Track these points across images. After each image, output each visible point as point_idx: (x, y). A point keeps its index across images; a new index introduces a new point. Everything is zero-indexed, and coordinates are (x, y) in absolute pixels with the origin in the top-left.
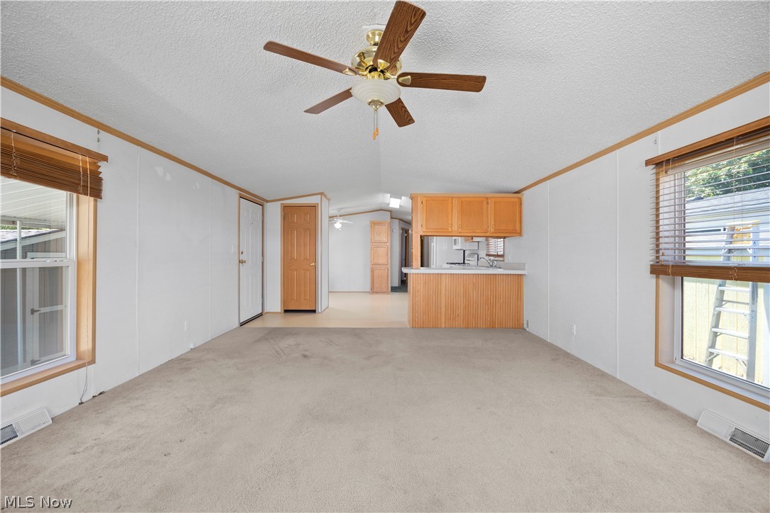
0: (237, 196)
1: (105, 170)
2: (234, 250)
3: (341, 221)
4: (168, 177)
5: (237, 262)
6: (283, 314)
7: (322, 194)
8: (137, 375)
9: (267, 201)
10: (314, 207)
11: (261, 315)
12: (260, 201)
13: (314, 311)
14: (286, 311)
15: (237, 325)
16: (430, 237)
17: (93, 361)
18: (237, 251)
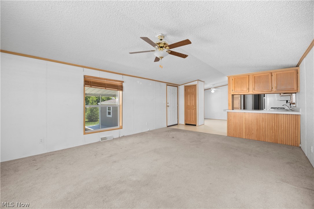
0: (166, 85)
1: (124, 85)
2: (165, 102)
3: (214, 90)
4: (141, 83)
5: (166, 106)
6: (185, 125)
7: (198, 80)
8: (132, 134)
9: (180, 85)
10: (195, 86)
11: (177, 124)
12: (177, 86)
13: (195, 125)
14: (186, 124)
15: (166, 126)
16: (247, 95)
17: (122, 128)
18: (166, 103)
